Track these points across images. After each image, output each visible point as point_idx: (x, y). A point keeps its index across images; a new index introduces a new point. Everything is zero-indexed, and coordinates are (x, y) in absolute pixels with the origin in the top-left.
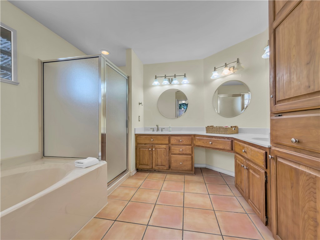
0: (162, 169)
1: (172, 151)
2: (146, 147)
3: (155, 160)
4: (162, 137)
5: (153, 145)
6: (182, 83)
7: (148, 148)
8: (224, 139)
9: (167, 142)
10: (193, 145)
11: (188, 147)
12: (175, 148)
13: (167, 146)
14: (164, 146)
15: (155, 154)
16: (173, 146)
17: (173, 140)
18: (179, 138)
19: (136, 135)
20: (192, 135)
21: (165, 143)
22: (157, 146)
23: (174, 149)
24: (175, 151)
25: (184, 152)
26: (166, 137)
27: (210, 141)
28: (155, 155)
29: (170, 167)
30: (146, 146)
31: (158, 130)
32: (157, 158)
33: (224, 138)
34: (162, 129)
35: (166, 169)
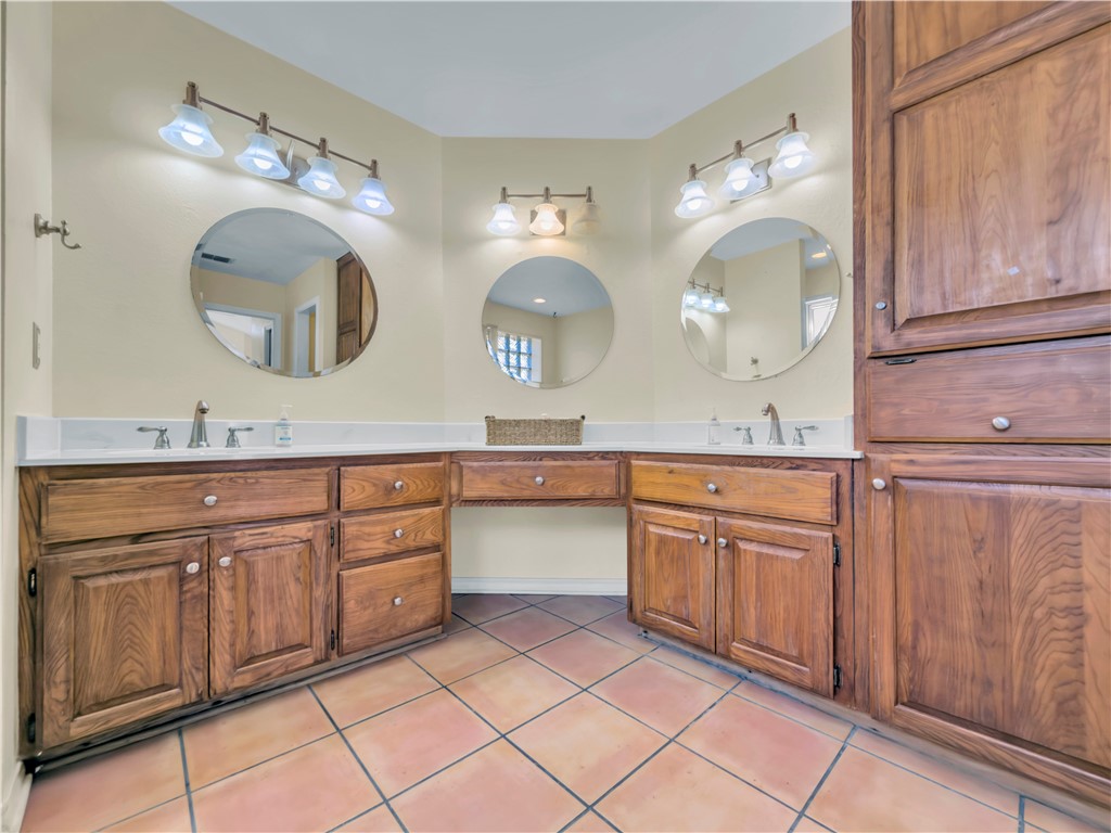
0: (287, 673)
1: (350, 547)
2: (155, 560)
3: (234, 632)
4: (284, 478)
5: (210, 536)
6: (355, 201)
7: (173, 558)
8: (589, 459)
9: (319, 502)
10: (445, 501)
11: (427, 511)
12: (367, 529)
13: (319, 522)
14: (302, 529)
15: (233, 588)
16: (354, 520)
17: (356, 489)
18: (387, 471)
19: (24, 472)
20: (445, 453)
21: (307, 508)
22: (244, 538)
23: (358, 538)
24: (366, 545)
25: (411, 543)
26: (316, 470)
27: (536, 471)
28: (235, 598)
29: (334, 641)
30: (151, 553)
31: (199, 435)
32: (251, 614)
33: (591, 455)
34: (232, 431)
35: (310, 660)
